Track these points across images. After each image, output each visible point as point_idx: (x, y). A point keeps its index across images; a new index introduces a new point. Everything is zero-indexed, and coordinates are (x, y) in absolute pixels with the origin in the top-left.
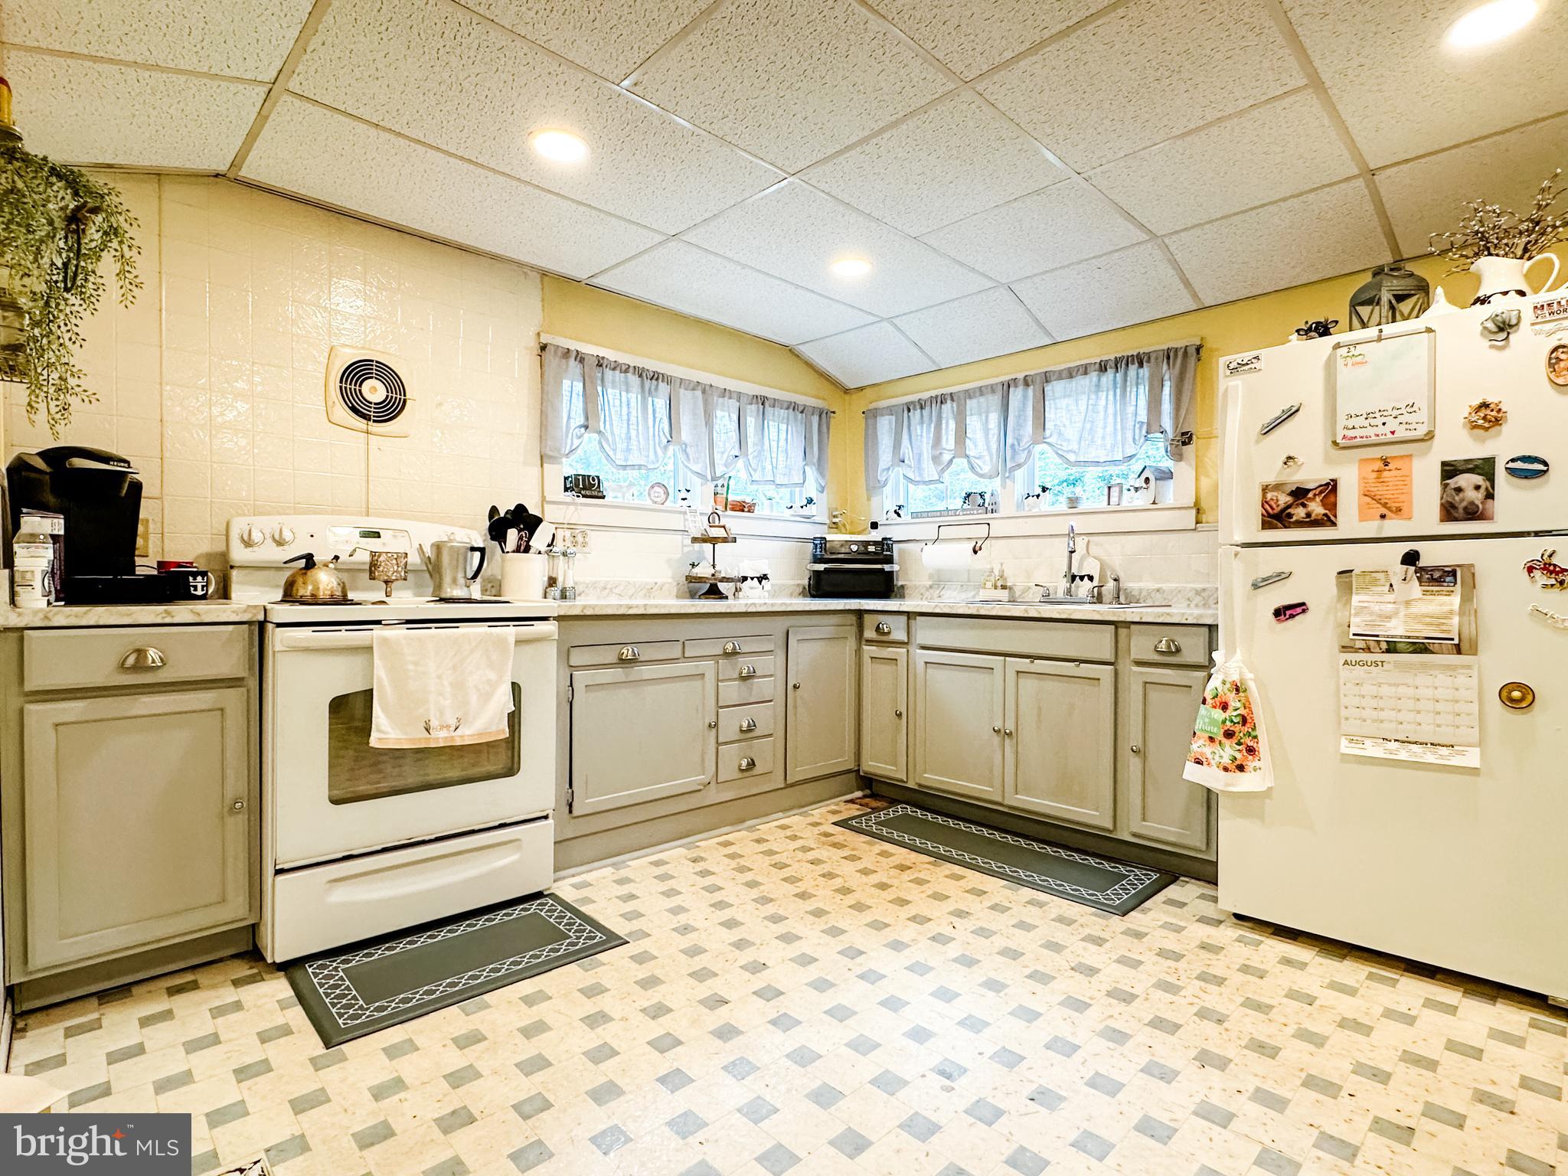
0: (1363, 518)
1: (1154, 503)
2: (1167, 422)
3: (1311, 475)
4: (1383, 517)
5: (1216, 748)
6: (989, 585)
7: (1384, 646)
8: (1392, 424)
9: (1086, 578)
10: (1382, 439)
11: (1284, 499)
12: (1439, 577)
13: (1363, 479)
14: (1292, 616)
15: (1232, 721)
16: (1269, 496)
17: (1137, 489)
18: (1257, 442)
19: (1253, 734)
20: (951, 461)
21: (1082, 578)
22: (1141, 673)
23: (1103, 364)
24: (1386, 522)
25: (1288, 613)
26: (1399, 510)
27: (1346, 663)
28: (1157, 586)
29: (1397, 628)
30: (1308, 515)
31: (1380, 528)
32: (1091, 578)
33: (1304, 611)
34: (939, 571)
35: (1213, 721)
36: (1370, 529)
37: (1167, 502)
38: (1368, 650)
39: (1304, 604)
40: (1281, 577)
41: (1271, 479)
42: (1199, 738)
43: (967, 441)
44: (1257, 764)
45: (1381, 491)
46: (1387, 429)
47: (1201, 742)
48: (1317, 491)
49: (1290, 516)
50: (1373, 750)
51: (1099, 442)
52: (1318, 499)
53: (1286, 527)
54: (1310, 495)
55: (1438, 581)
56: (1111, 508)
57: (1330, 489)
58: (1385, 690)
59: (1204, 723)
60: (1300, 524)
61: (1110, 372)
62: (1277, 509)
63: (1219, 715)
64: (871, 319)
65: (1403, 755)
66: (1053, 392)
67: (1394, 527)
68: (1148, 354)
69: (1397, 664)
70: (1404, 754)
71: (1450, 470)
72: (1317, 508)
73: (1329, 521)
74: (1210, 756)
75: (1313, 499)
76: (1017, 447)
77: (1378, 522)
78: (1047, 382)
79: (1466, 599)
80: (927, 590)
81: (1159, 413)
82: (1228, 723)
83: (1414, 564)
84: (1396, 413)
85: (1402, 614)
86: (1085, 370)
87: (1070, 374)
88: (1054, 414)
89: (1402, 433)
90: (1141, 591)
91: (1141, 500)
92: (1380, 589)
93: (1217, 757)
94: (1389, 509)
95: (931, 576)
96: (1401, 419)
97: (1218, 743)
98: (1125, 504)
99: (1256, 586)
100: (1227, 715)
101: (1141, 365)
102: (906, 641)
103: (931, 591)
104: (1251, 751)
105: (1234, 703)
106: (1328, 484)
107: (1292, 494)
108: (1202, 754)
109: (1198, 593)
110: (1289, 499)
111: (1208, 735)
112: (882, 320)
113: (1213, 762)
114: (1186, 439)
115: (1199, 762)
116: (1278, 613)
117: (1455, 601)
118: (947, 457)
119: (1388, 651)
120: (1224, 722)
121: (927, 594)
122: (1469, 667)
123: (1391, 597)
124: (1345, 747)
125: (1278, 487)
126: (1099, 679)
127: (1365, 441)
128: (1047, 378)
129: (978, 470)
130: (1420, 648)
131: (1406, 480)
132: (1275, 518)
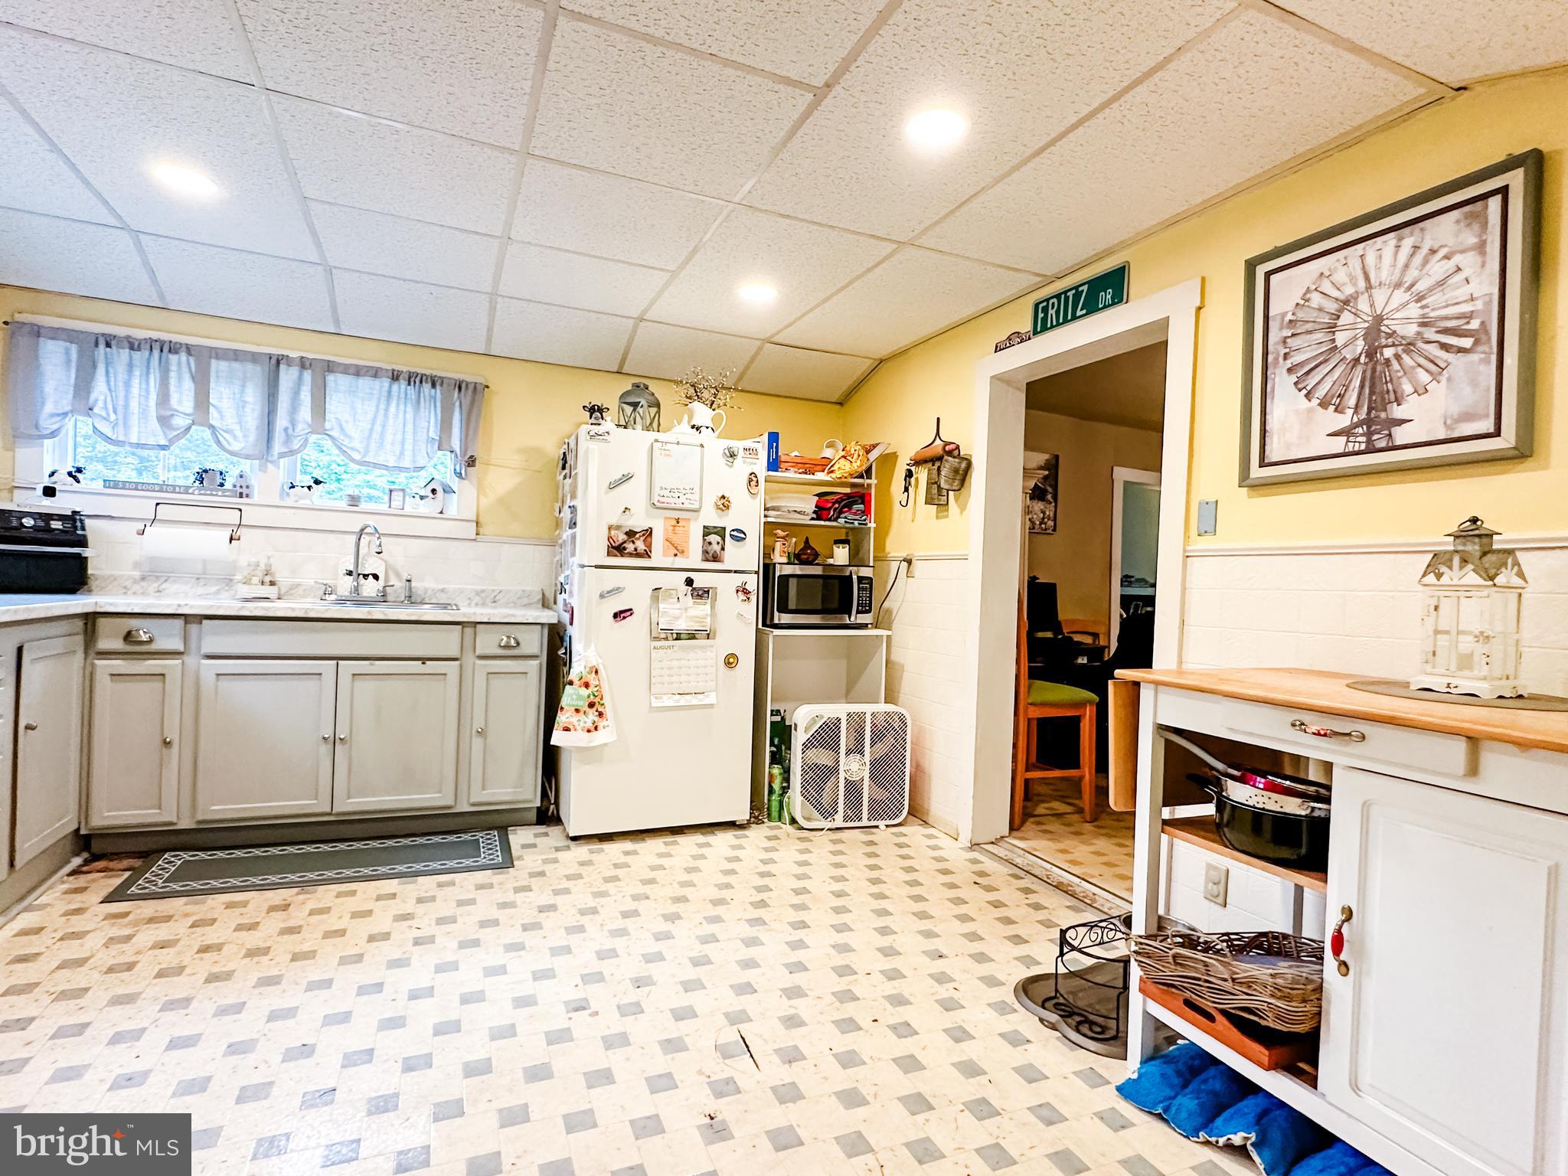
0: (665, 555)
1: (441, 513)
2: (456, 444)
3: (638, 523)
4: (676, 555)
5: (581, 716)
6: (255, 580)
7: (675, 636)
8: (683, 499)
9: (370, 576)
10: (677, 506)
11: (622, 537)
12: (702, 594)
13: (666, 530)
14: (624, 618)
15: (594, 695)
16: (613, 532)
17: (422, 498)
18: (606, 493)
19: (602, 702)
20: (188, 429)
21: (366, 576)
22: (485, 665)
23: (395, 373)
24: (677, 558)
25: (622, 615)
26: (683, 552)
27: (654, 648)
28: (441, 587)
29: (682, 625)
30: (636, 549)
31: (673, 563)
32: (376, 577)
33: (631, 614)
34: (152, 559)
35: (580, 697)
36: (668, 562)
37: (450, 513)
38: (666, 639)
39: (631, 610)
40: (617, 590)
41: (614, 522)
42: (567, 711)
43: (211, 408)
44: (605, 723)
45: (675, 539)
46: (679, 501)
47: (568, 715)
48: (641, 534)
49: (625, 549)
50: (668, 701)
51: (388, 447)
52: (642, 539)
53: (622, 556)
54: (637, 536)
55: (700, 597)
56: (391, 511)
57: (648, 533)
58: (675, 663)
59: (572, 699)
60: (631, 555)
61: (403, 383)
62: (617, 544)
63: (584, 692)
64: (113, 222)
65: (682, 703)
66: (336, 384)
67: (680, 562)
68: (442, 379)
69: (680, 647)
70: (684, 701)
71: (707, 531)
72: (640, 545)
73: (647, 554)
74: (576, 724)
75: (638, 539)
76: (290, 431)
77: (673, 558)
78: (328, 371)
79: (713, 607)
80: (135, 582)
81: (450, 436)
82: (592, 697)
83: (691, 586)
84: (684, 492)
85: (684, 616)
86: (376, 373)
87: (358, 372)
88: (336, 405)
89: (687, 506)
90: (426, 590)
91: (428, 507)
92: (671, 600)
93: (582, 724)
94: (679, 552)
95: (137, 565)
96: (686, 496)
97: (582, 712)
98: (408, 510)
99: (602, 596)
100: (589, 691)
101: (434, 385)
102: (182, 649)
103: (144, 584)
104: (601, 715)
105: (593, 682)
106: (647, 530)
107: (626, 533)
108: (570, 723)
109: (478, 593)
110: (625, 537)
111: (574, 709)
112: (124, 228)
113: (578, 728)
114: (471, 462)
115: (567, 729)
116: (616, 616)
117: (708, 607)
118: (180, 422)
119: (676, 639)
120: (589, 697)
121: (136, 587)
122: (712, 646)
123: (678, 605)
124: (656, 703)
125: (618, 528)
126: (445, 674)
127: (669, 506)
128: (330, 367)
129: (227, 446)
130: (692, 636)
131: (687, 534)
132: (617, 549)
